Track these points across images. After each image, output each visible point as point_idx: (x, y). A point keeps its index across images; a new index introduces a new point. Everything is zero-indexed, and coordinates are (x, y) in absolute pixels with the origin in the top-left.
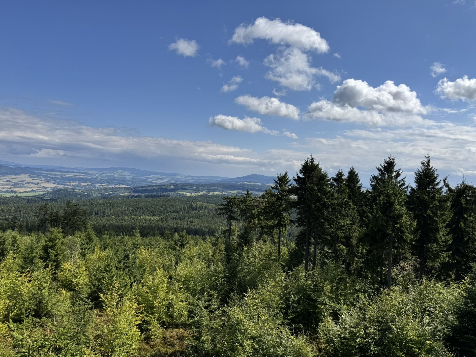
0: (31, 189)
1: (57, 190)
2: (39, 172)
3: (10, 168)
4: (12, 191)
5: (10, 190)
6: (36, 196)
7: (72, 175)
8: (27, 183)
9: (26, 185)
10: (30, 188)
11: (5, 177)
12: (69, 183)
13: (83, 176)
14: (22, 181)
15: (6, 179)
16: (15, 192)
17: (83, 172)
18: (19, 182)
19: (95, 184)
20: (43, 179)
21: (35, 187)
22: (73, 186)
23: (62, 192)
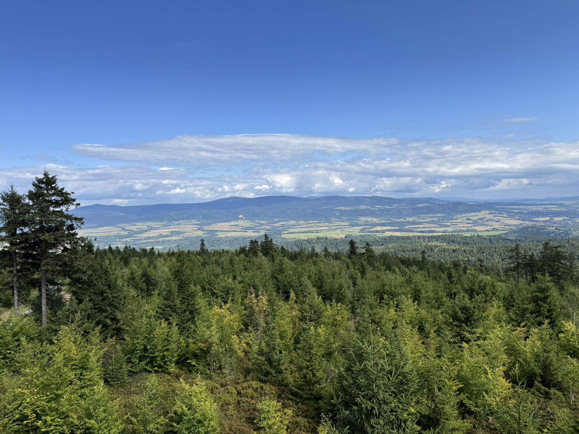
0: (492, 228)
1: (522, 228)
2: (499, 207)
3: (469, 205)
4: (473, 230)
5: (470, 229)
6: (498, 235)
7: (540, 208)
8: (487, 221)
9: (486, 223)
10: (491, 226)
11: (464, 215)
12: (537, 219)
13: (557, 208)
14: (482, 219)
15: (465, 217)
16: (476, 231)
17: (556, 203)
18: (480, 219)
19: (574, 218)
20: (505, 215)
21: (496, 225)
22: (543, 221)
23: (530, 229)
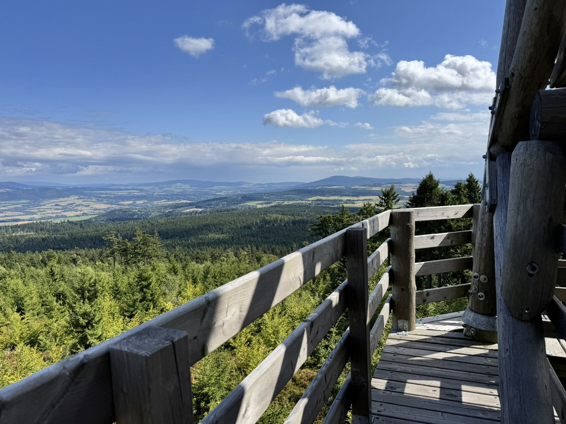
0: (82, 212)
1: (110, 212)
2: (88, 192)
3: (57, 190)
4: (62, 216)
5: (60, 215)
6: (89, 219)
7: (125, 193)
8: (77, 206)
9: (76, 208)
10: (81, 211)
11: (52, 201)
12: (122, 203)
13: (138, 193)
14: (71, 204)
15: (54, 202)
16: (66, 216)
17: (137, 188)
18: (68, 205)
19: (152, 201)
20: (94, 200)
21: (86, 210)
22: (128, 205)
23: (117, 213)
